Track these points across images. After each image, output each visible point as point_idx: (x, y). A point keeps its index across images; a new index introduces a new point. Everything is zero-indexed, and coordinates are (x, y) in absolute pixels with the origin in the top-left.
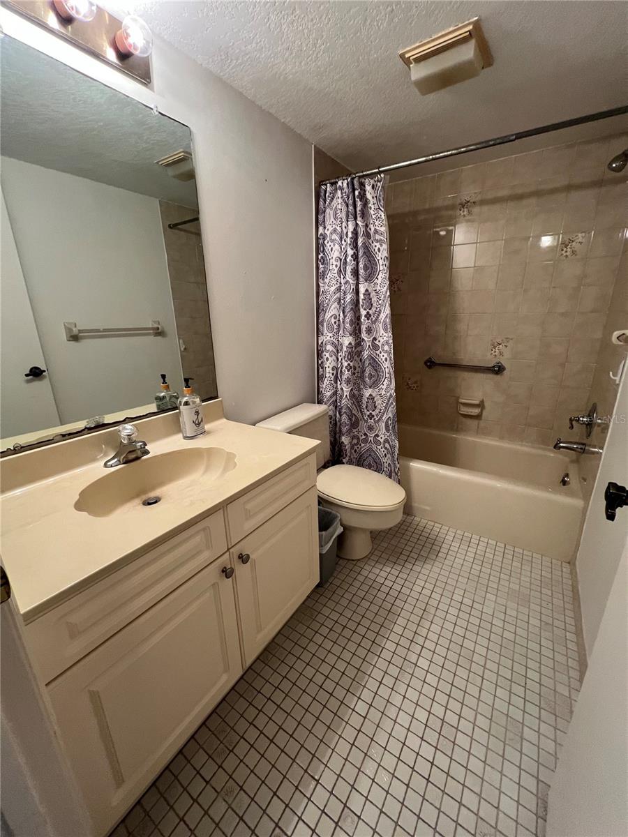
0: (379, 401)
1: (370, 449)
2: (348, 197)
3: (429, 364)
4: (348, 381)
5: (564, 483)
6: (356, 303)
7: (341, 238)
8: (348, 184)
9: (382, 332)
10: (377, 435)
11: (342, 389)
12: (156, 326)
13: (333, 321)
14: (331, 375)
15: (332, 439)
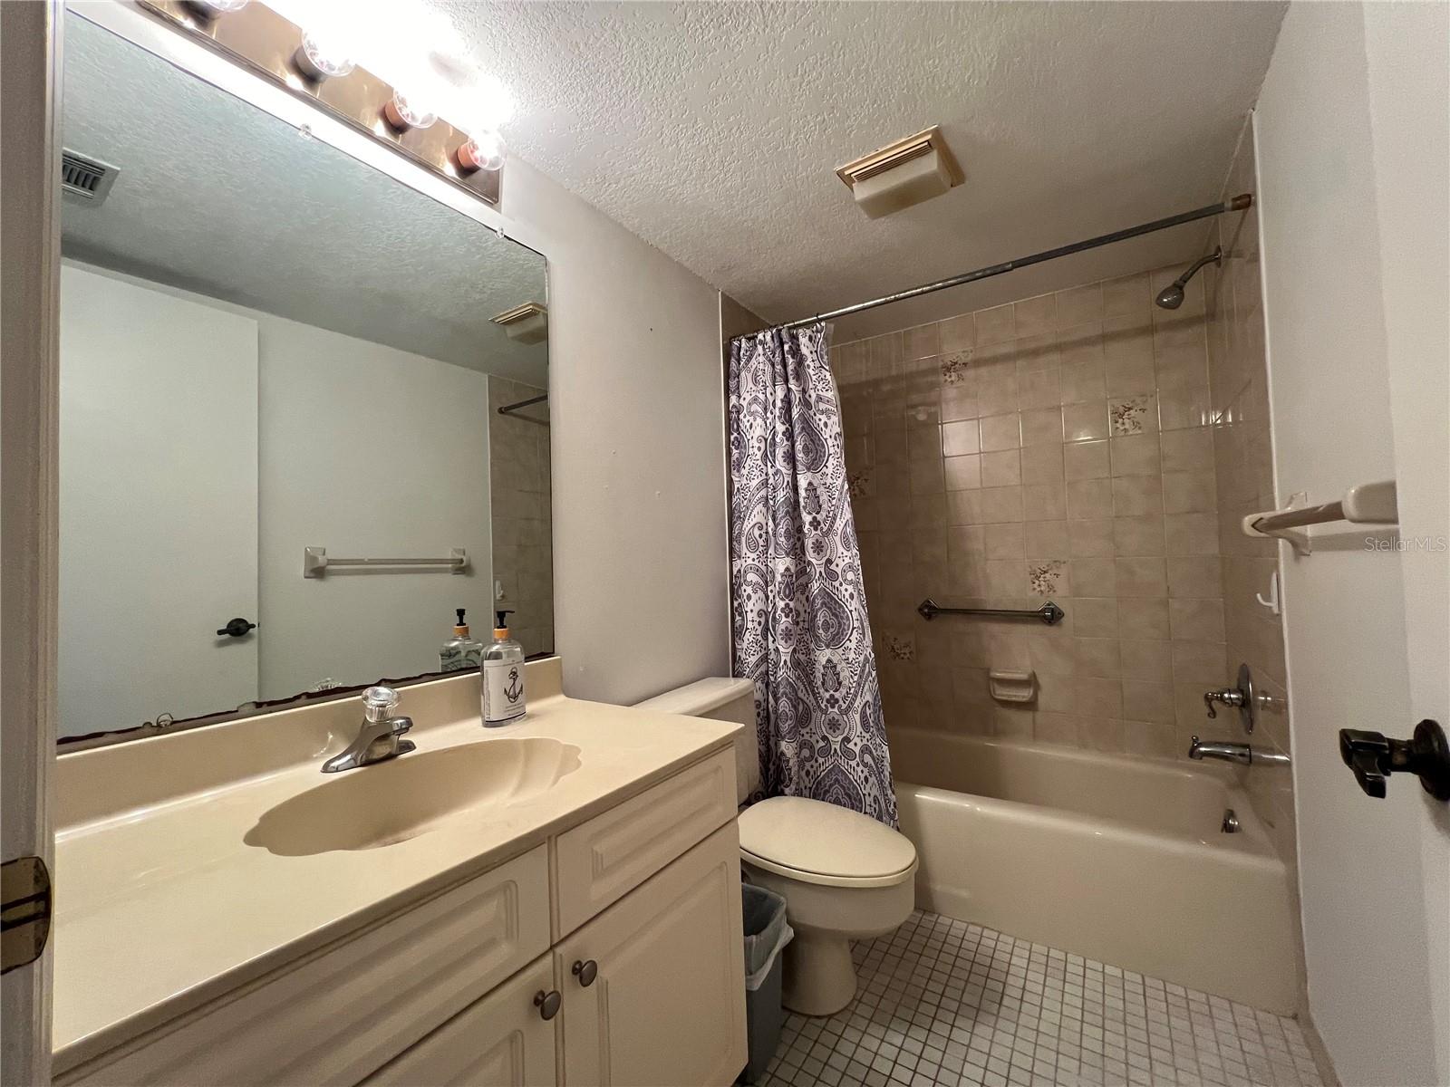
0: (845, 674)
1: (836, 769)
2: (774, 354)
3: (926, 610)
4: (788, 635)
5: (1228, 828)
6: (794, 506)
7: (765, 409)
8: (772, 337)
9: (841, 549)
10: (847, 740)
11: (777, 650)
12: (460, 557)
13: (757, 533)
14: (756, 624)
15: (763, 748)
